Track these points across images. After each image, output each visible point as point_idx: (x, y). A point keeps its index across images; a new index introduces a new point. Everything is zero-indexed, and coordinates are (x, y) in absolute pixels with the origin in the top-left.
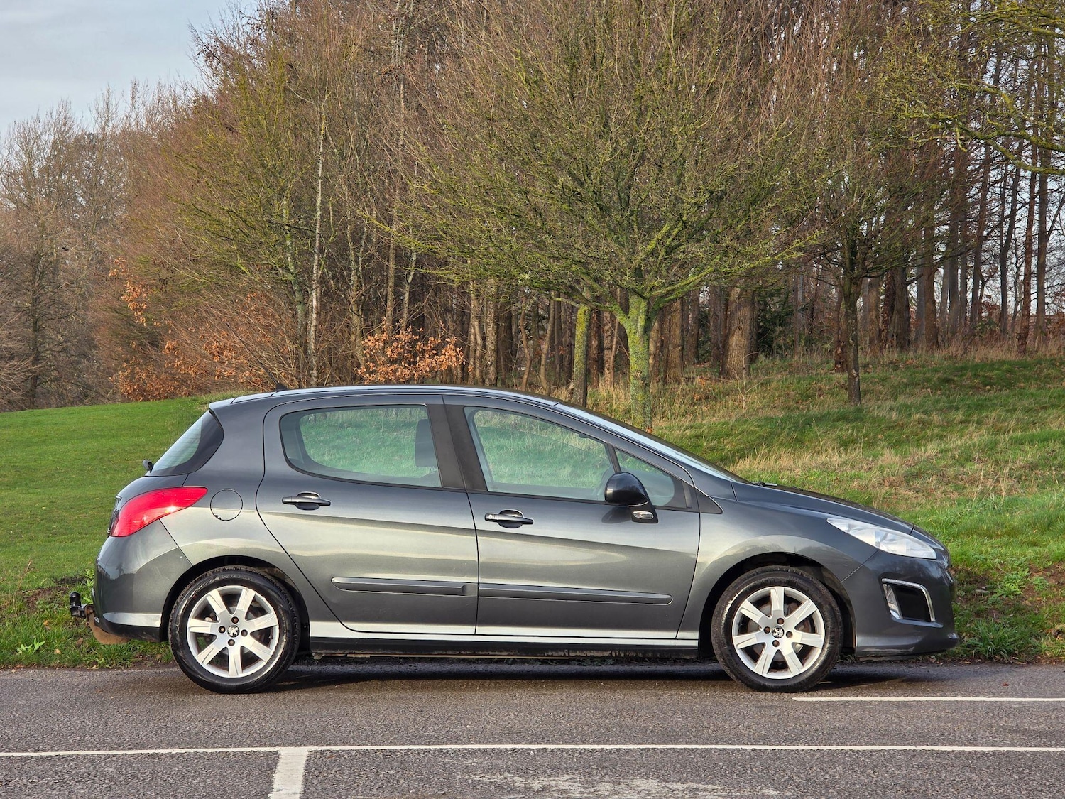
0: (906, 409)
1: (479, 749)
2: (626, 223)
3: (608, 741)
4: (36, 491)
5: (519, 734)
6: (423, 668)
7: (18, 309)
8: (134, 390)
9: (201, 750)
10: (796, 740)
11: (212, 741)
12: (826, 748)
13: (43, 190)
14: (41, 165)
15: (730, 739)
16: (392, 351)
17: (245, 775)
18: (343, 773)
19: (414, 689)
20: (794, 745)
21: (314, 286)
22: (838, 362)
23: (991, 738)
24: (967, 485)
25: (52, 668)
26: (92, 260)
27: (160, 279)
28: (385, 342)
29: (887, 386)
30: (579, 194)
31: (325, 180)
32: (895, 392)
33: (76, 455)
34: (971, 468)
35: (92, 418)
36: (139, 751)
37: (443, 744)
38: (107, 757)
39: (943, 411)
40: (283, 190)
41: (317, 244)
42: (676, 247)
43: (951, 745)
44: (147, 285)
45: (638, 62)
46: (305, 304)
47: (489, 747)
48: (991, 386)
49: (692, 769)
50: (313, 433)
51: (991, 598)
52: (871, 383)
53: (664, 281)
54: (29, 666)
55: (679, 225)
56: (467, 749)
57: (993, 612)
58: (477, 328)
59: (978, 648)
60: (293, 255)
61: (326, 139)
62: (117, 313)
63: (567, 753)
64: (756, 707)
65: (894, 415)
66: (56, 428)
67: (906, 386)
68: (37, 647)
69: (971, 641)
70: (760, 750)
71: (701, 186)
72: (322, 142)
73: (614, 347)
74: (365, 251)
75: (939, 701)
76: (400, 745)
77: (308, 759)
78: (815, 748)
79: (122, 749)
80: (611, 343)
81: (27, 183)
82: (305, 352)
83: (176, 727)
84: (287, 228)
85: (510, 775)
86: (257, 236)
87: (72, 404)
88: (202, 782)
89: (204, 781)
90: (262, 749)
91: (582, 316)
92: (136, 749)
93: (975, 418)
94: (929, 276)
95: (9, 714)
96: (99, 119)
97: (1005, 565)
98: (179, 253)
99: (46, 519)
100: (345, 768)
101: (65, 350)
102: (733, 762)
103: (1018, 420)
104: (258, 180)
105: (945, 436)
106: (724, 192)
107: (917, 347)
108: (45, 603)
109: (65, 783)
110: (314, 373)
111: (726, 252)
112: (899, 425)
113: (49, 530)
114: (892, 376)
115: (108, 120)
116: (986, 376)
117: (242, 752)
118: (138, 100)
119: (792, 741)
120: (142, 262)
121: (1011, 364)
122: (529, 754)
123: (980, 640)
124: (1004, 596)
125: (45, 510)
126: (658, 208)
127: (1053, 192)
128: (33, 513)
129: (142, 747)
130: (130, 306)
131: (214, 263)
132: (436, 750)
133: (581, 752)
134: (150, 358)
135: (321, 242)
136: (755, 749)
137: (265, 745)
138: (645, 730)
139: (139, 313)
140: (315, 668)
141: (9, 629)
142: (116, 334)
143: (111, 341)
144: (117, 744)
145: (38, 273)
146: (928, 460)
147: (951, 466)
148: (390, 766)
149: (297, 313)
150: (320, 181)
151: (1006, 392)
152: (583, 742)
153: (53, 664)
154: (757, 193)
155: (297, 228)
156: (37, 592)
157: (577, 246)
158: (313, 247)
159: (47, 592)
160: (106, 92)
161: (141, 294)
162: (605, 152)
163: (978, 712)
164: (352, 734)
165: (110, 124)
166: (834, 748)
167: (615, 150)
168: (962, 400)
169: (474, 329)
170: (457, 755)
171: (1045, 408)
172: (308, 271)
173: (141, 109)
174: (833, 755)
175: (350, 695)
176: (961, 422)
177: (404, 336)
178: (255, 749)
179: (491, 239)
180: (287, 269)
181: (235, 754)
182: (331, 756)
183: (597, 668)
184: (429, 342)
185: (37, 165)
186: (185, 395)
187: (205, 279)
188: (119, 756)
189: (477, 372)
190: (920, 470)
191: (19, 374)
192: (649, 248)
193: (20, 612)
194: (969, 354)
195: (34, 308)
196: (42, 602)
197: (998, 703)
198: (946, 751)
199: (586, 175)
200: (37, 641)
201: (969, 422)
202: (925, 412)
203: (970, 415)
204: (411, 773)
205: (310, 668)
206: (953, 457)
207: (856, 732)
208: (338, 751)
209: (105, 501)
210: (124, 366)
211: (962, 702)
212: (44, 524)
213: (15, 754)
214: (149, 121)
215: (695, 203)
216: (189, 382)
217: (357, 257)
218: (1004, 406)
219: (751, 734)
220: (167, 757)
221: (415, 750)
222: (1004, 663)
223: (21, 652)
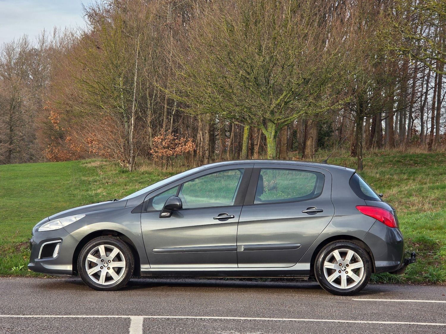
0: (383, 173)
1: (218, 319)
2: (267, 91)
3: (274, 316)
4: (13, 199)
5: (235, 313)
6: (188, 281)
7: (4, 122)
8: (53, 157)
9: (96, 316)
10: (356, 318)
11: (101, 312)
12: (370, 322)
13: (15, 72)
14: (15, 62)
15: (328, 317)
16: (165, 143)
17: (117, 328)
18: (160, 329)
19: (186, 291)
20: (356, 321)
21: (133, 115)
22: (352, 153)
23: (442, 319)
24: (411, 206)
25: (27, 277)
26: (35, 102)
27: (66, 110)
28: (162, 139)
29: (374, 163)
30: (248, 78)
31: (138, 70)
32: (377, 166)
33: (30, 184)
34: (412, 199)
35: (36, 168)
36: (69, 316)
37: (202, 316)
38: (55, 318)
39: (399, 174)
40: (120, 74)
41: (134, 97)
42: (289, 102)
43: (425, 322)
44: (60, 113)
45: (274, 23)
46: (129, 122)
47: (223, 318)
48: (418, 164)
49: (313, 330)
50: (131, 176)
51: (435, 257)
52: (367, 162)
53: (283, 116)
54: (17, 276)
55: (290, 93)
56: (213, 319)
57: (436, 263)
58: (201, 134)
59: (429, 278)
60: (124, 102)
61: (139, 53)
62: (46, 124)
63: (257, 322)
64: (337, 303)
65: (378, 176)
66: (21, 172)
67: (382, 163)
68: (20, 268)
69: (426, 275)
70: (342, 322)
71: (301, 76)
72: (137, 54)
73: (259, 144)
74: (155, 101)
75: (416, 302)
76: (183, 316)
77: (143, 322)
78: (366, 322)
79: (61, 315)
80: (257, 142)
81: (9, 69)
82: (128, 143)
83: (84, 305)
84: (122, 90)
85: (233, 331)
86: (109, 93)
87: (25, 162)
88: (98, 331)
89: (99, 331)
90: (123, 316)
91: (246, 131)
92: (67, 315)
93: (412, 178)
94: (391, 117)
95: (10, 298)
96: (40, 43)
97: (441, 242)
98: (75, 99)
99: (18, 211)
100: (160, 326)
101: (23, 140)
102: (331, 328)
103: (430, 179)
104: (110, 70)
105: (399, 185)
106: (310, 79)
107: (385, 147)
108: (24, 249)
109: (37, 330)
110: (132, 151)
111: (310, 105)
112: (380, 180)
113: (19, 216)
114: (376, 159)
115: (43, 43)
116: (416, 160)
117: (114, 318)
118: (56, 35)
119: (356, 319)
120: (58, 103)
121: (426, 155)
122: (240, 322)
123: (430, 275)
124: (440, 256)
125: (18, 207)
126: (282, 85)
127: (444, 83)
128: (12, 208)
129: (70, 314)
130: (52, 121)
131: (90, 105)
132: (199, 319)
133: (263, 321)
134: (60, 144)
135: (136, 96)
136: (339, 322)
137: (124, 315)
138: (289, 312)
139: (56, 125)
140: (141, 280)
141: (8, 260)
142: (45, 133)
143: (43, 136)
144: (59, 313)
145: (13, 107)
146: (394, 195)
147: (403, 198)
148: (180, 326)
149: (125, 126)
150: (136, 70)
151: (424, 167)
152: (264, 317)
153: (27, 275)
154: (324, 80)
155: (126, 90)
156: (21, 244)
157: (247, 101)
158: (132, 98)
159: (25, 244)
160: (43, 32)
161: (57, 116)
162: (259, 61)
163: (434, 307)
164: (161, 311)
165: (44, 45)
166: (374, 322)
167: (264, 60)
168: (406, 170)
169: (200, 135)
170: (209, 321)
171: (441, 174)
172: (130, 108)
173: (58, 39)
174: (374, 326)
175: (158, 293)
176: (406, 179)
177: (170, 137)
178: (120, 316)
179: (210, 96)
180: (121, 107)
181: (111, 318)
182: (154, 321)
183: (264, 283)
184: (181, 140)
185: (13, 61)
186: (74, 160)
187: (86, 111)
188: (60, 318)
189: (201, 153)
190: (390, 199)
191: (4, 149)
192: (277, 102)
193: (13, 252)
194: (407, 150)
195: (11, 121)
196: (23, 248)
197: (442, 303)
198: (423, 325)
199: (251, 71)
200: (21, 265)
201: (410, 179)
202: (391, 175)
203: (410, 176)
204: (190, 329)
205: (139, 280)
206: (404, 194)
207: (382, 315)
208: (156, 318)
209: (43, 204)
210: (48, 147)
211: (426, 303)
212: (17, 213)
213: (14, 316)
214: (61, 44)
215: (298, 84)
216: (76, 154)
217: (151, 103)
218: (424, 173)
219: (337, 315)
220: (81, 319)
221: (190, 319)
222: (441, 285)
223: (13, 270)
